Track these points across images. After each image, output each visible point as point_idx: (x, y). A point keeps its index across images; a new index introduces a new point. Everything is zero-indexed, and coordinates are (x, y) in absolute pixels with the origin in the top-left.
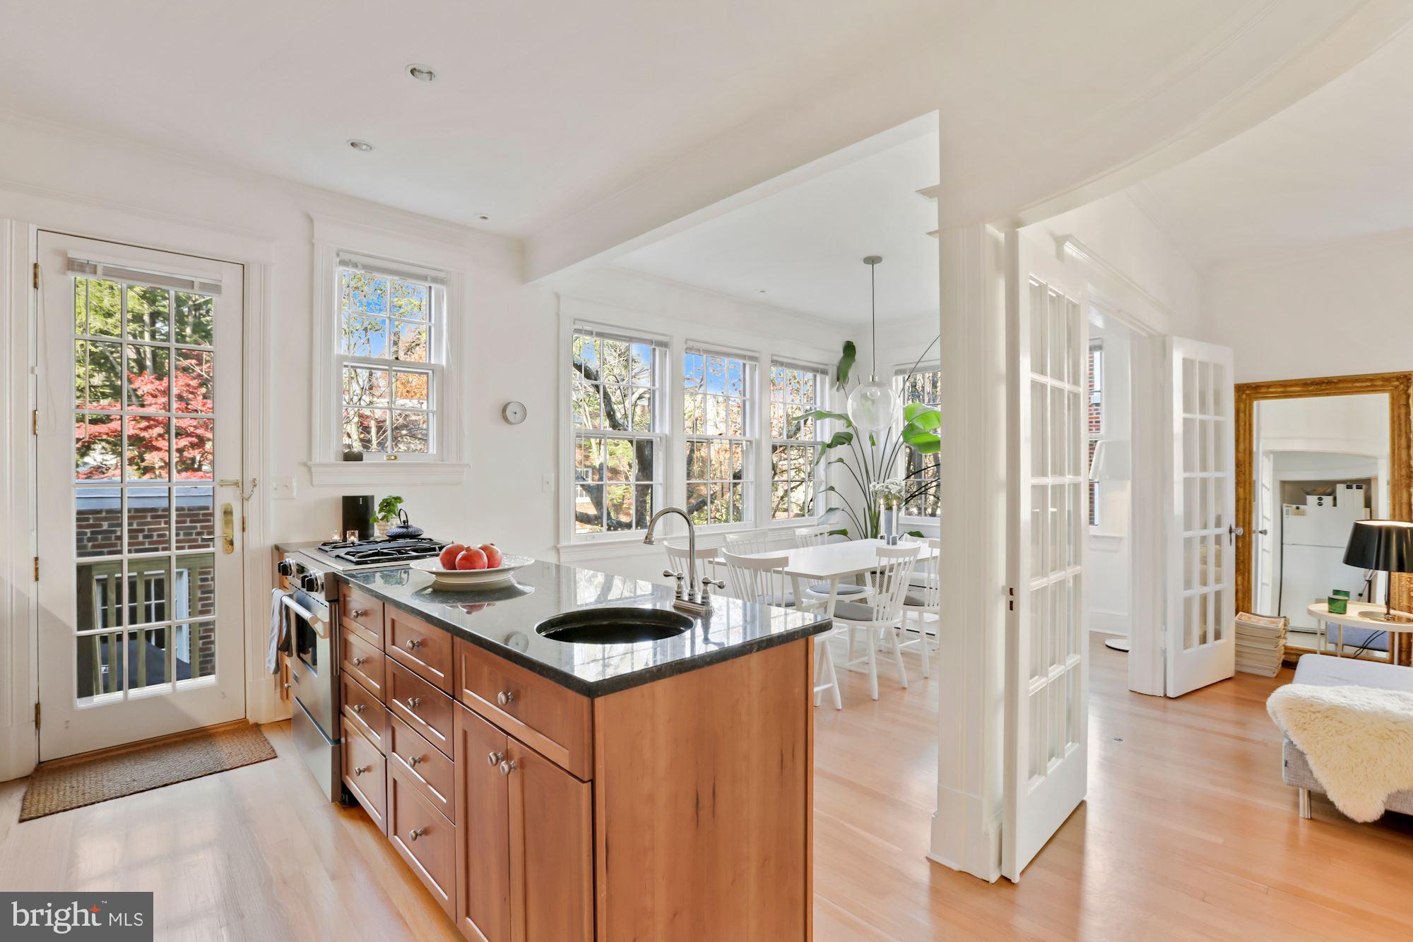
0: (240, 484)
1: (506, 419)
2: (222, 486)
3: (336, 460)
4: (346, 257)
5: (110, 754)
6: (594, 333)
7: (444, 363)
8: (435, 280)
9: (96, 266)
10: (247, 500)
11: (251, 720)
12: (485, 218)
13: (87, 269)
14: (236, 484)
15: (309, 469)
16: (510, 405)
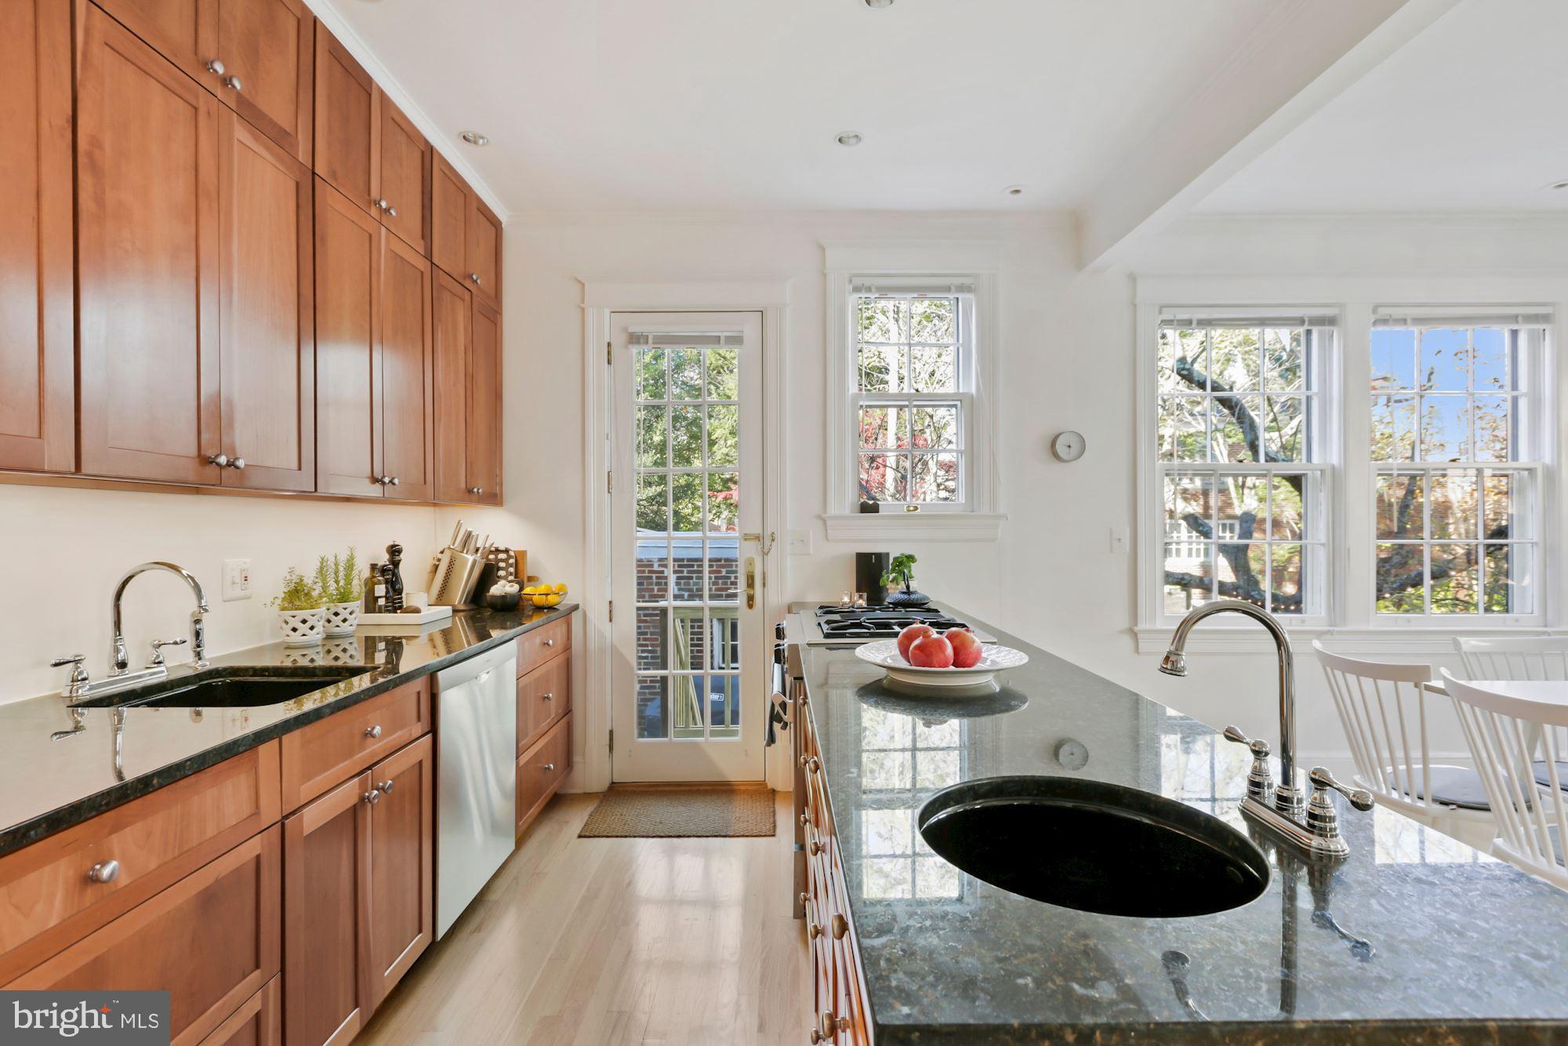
0: (761, 538)
1: (1056, 455)
2: (746, 539)
3: (852, 513)
4: (858, 281)
5: (659, 789)
6: (1195, 323)
7: (973, 391)
8: (962, 289)
9: (648, 336)
10: (767, 554)
11: (770, 786)
12: (1017, 191)
13: (642, 340)
14: (758, 538)
15: (825, 521)
16: (1061, 437)
